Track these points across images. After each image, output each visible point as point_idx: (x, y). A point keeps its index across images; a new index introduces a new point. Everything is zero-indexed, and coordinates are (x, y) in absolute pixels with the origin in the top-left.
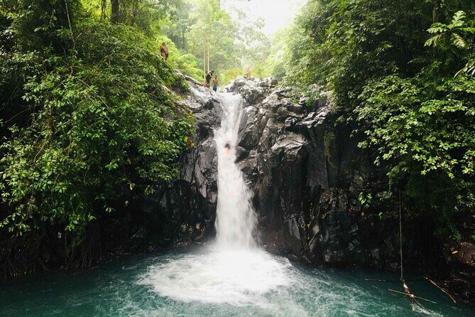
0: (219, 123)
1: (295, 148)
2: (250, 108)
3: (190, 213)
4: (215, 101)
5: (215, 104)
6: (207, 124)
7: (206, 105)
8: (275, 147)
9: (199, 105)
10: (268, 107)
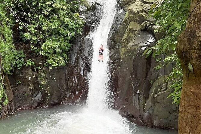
0: (99, 22)
1: (144, 46)
2: (121, 11)
3: (73, 84)
4: (98, 4)
5: (97, 6)
6: (89, 23)
7: (90, 8)
8: (131, 44)
9: (85, 8)
10: (132, 12)
